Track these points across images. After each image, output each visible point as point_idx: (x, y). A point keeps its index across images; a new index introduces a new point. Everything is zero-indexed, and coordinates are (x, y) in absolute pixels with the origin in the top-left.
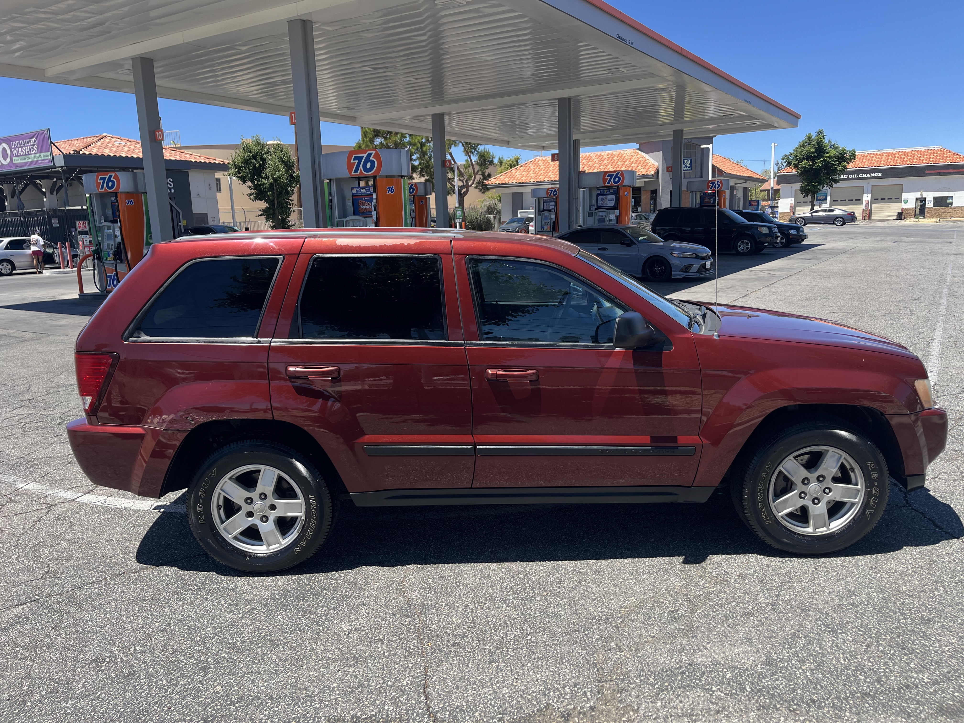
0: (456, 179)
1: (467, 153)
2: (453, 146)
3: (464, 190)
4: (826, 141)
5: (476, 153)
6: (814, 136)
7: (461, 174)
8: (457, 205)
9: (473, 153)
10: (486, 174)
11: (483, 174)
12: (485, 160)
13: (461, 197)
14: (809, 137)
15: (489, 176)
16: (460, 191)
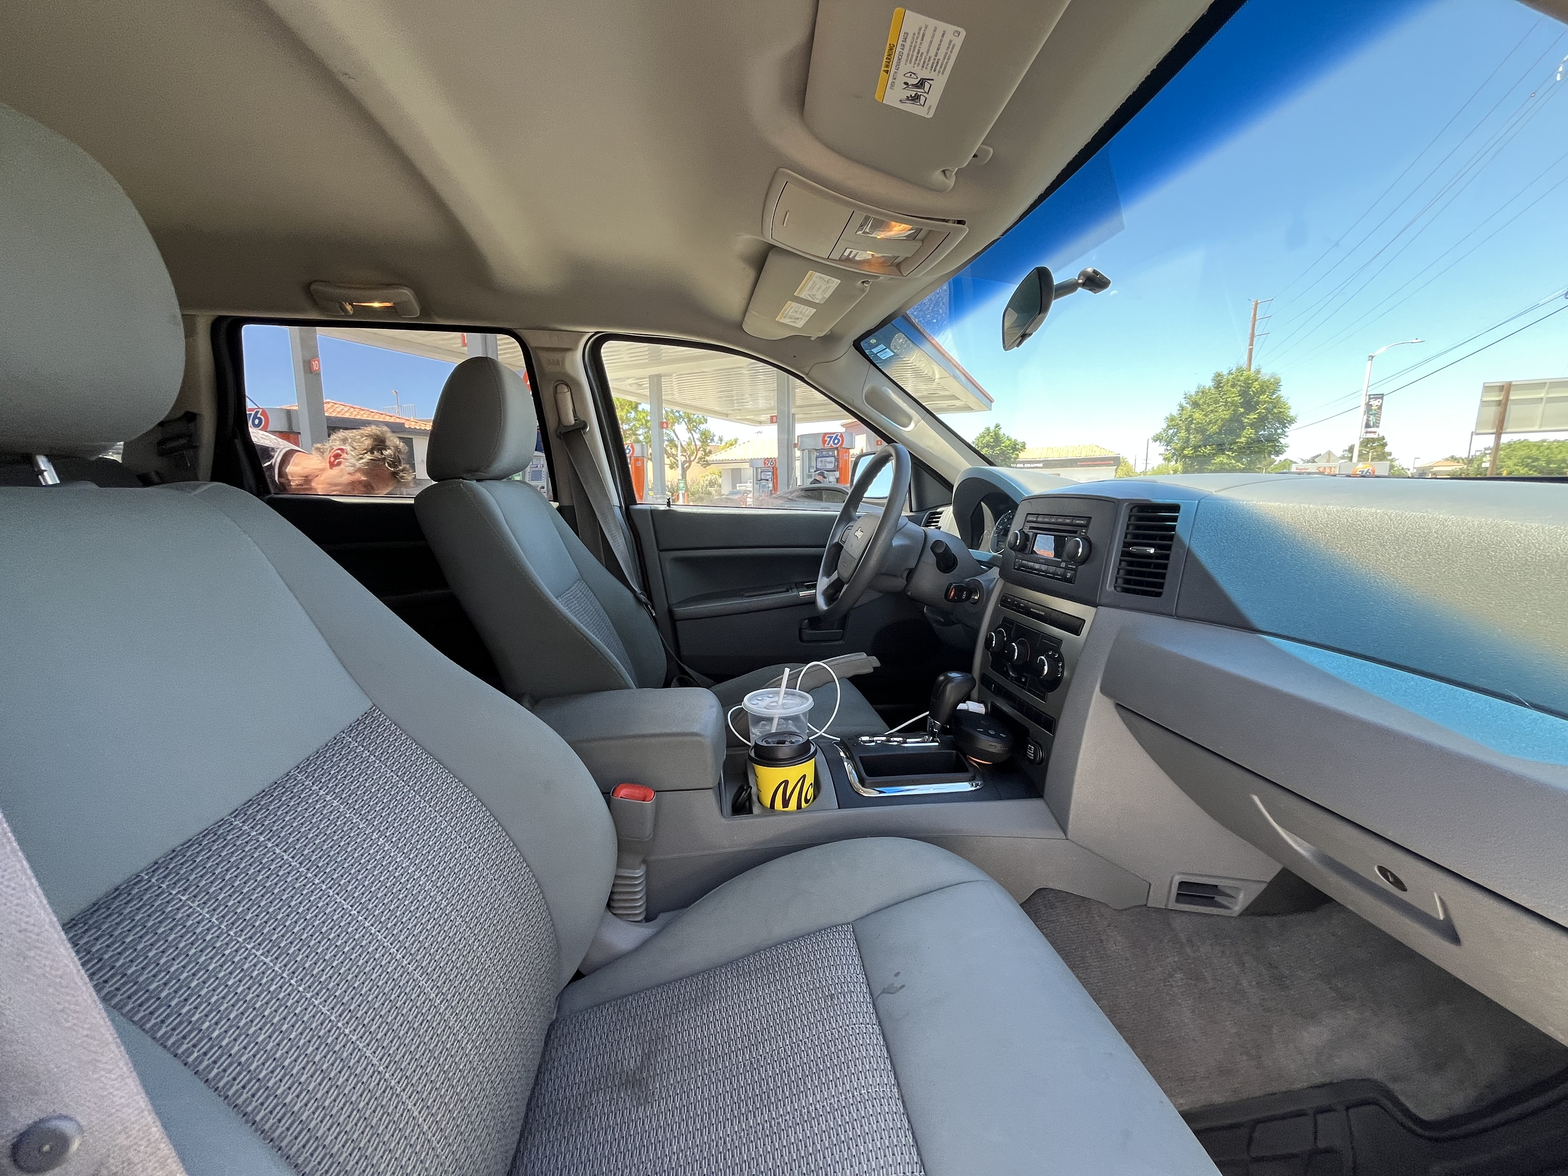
0: (679, 453)
1: (689, 430)
2: (676, 424)
3: (688, 464)
4: (1001, 432)
5: (697, 431)
6: (992, 429)
7: (684, 450)
8: (680, 478)
9: (695, 431)
10: (707, 451)
11: (705, 451)
12: (706, 438)
13: (684, 471)
14: (988, 429)
15: (710, 452)
16: (683, 465)
